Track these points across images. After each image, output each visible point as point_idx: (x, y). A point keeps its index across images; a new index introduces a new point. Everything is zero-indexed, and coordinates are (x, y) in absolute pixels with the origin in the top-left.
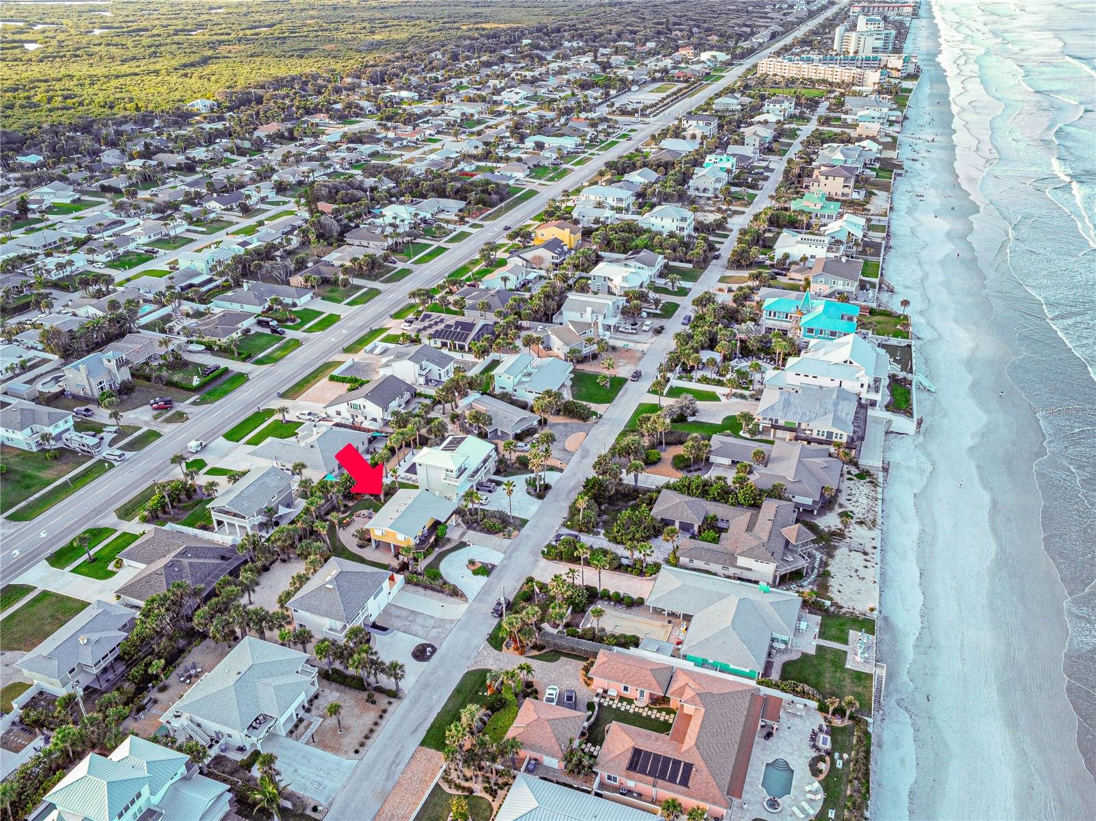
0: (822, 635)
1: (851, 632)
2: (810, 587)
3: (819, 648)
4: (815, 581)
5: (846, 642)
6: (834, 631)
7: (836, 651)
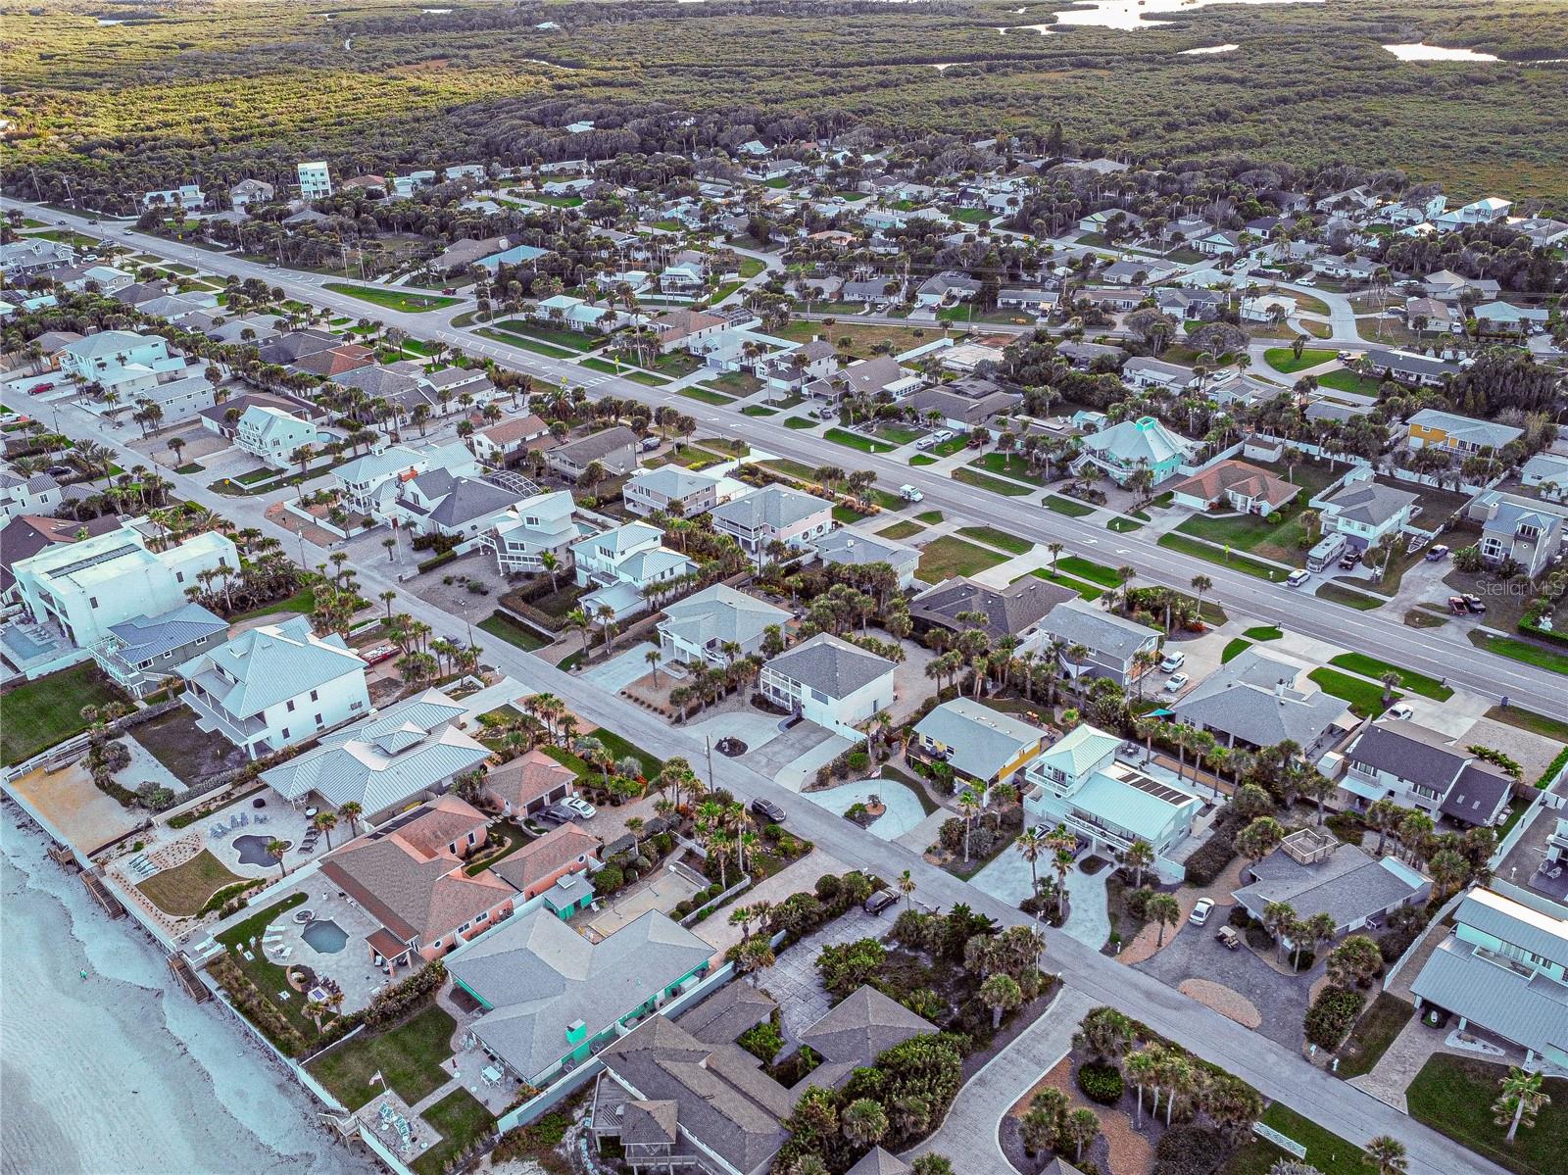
0: (462, 1095)
1: (438, 1138)
2: (571, 1148)
3: (445, 1078)
4: (579, 1163)
5: (427, 1116)
6: (455, 1113)
7: (422, 1094)
